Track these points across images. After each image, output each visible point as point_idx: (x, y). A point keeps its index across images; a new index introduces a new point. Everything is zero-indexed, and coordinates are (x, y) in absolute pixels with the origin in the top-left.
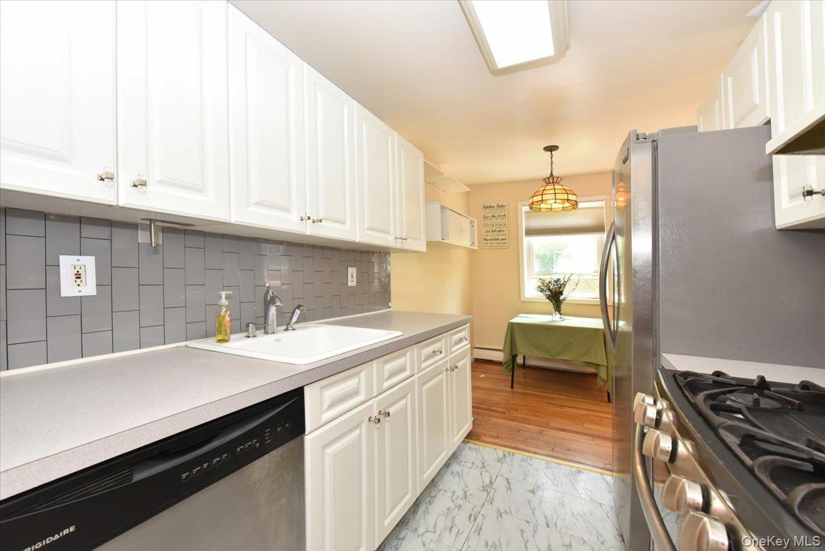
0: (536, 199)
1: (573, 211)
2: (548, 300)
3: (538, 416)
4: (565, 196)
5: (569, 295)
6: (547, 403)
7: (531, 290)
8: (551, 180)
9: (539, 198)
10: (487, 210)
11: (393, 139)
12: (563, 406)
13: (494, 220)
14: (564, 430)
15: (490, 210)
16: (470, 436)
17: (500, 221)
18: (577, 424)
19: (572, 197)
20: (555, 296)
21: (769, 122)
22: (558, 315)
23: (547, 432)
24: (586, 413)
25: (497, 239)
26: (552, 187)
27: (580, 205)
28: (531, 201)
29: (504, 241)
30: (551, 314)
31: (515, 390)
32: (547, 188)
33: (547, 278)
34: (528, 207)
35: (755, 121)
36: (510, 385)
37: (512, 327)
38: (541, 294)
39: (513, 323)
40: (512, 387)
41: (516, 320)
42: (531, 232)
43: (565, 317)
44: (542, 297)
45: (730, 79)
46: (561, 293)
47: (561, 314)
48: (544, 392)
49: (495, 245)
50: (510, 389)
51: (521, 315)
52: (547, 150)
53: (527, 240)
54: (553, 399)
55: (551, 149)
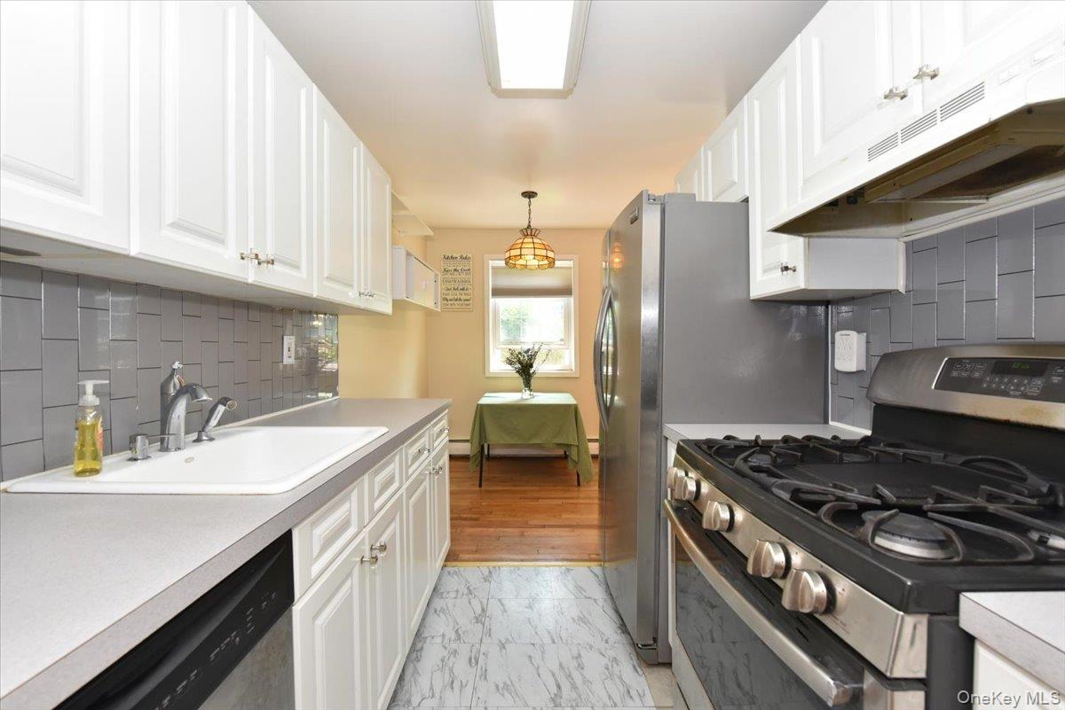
0: (514, 253)
1: (549, 270)
2: (517, 375)
3: (515, 516)
4: (543, 252)
5: (540, 368)
6: (521, 498)
7: (498, 364)
8: (529, 232)
9: (517, 252)
10: (448, 262)
11: (359, 152)
12: (538, 498)
13: (456, 275)
14: (544, 526)
15: (452, 261)
16: (451, 557)
17: (463, 276)
18: (555, 516)
19: (551, 254)
20: (525, 369)
21: (746, 200)
22: (528, 392)
23: (529, 532)
24: (560, 502)
25: (460, 300)
26: (531, 240)
27: (558, 264)
28: (507, 255)
29: (468, 302)
30: (520, 391)
31: (483, 488)
32: (526, 240)
33: (517, 348)
34: (504, 262)
35: (734, 197)
36: (478, 483)
37: (482, 411)
38: (510, 367)
39: (482, 406)
40: (480, 486)
41: (484, 401)
42: (498, 292)
43: (535, 394)
44: (510, 371)
45: (710, 153)
46: (531, 366)
47: (531, 391)
48: (515, 486)
49: (456, 306)
50: (478, 488)
51: (486, 395)
52: (525, 197)
53: (493, 301)
54: (525, 492)
55: (529, 195)
